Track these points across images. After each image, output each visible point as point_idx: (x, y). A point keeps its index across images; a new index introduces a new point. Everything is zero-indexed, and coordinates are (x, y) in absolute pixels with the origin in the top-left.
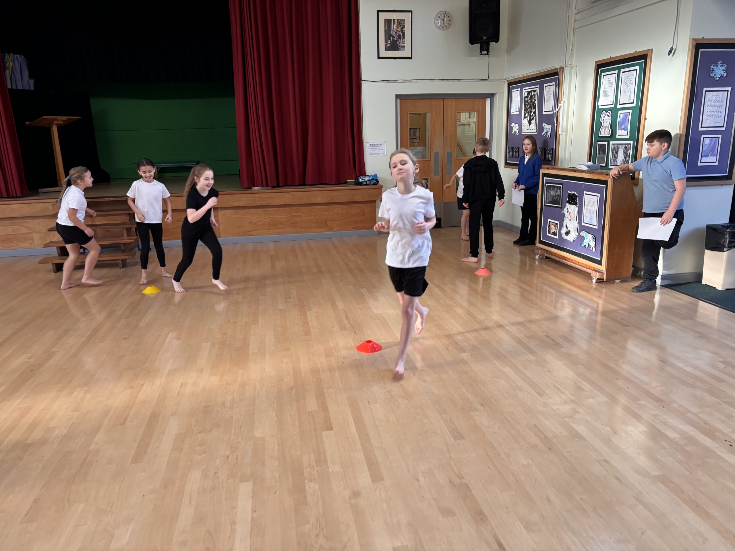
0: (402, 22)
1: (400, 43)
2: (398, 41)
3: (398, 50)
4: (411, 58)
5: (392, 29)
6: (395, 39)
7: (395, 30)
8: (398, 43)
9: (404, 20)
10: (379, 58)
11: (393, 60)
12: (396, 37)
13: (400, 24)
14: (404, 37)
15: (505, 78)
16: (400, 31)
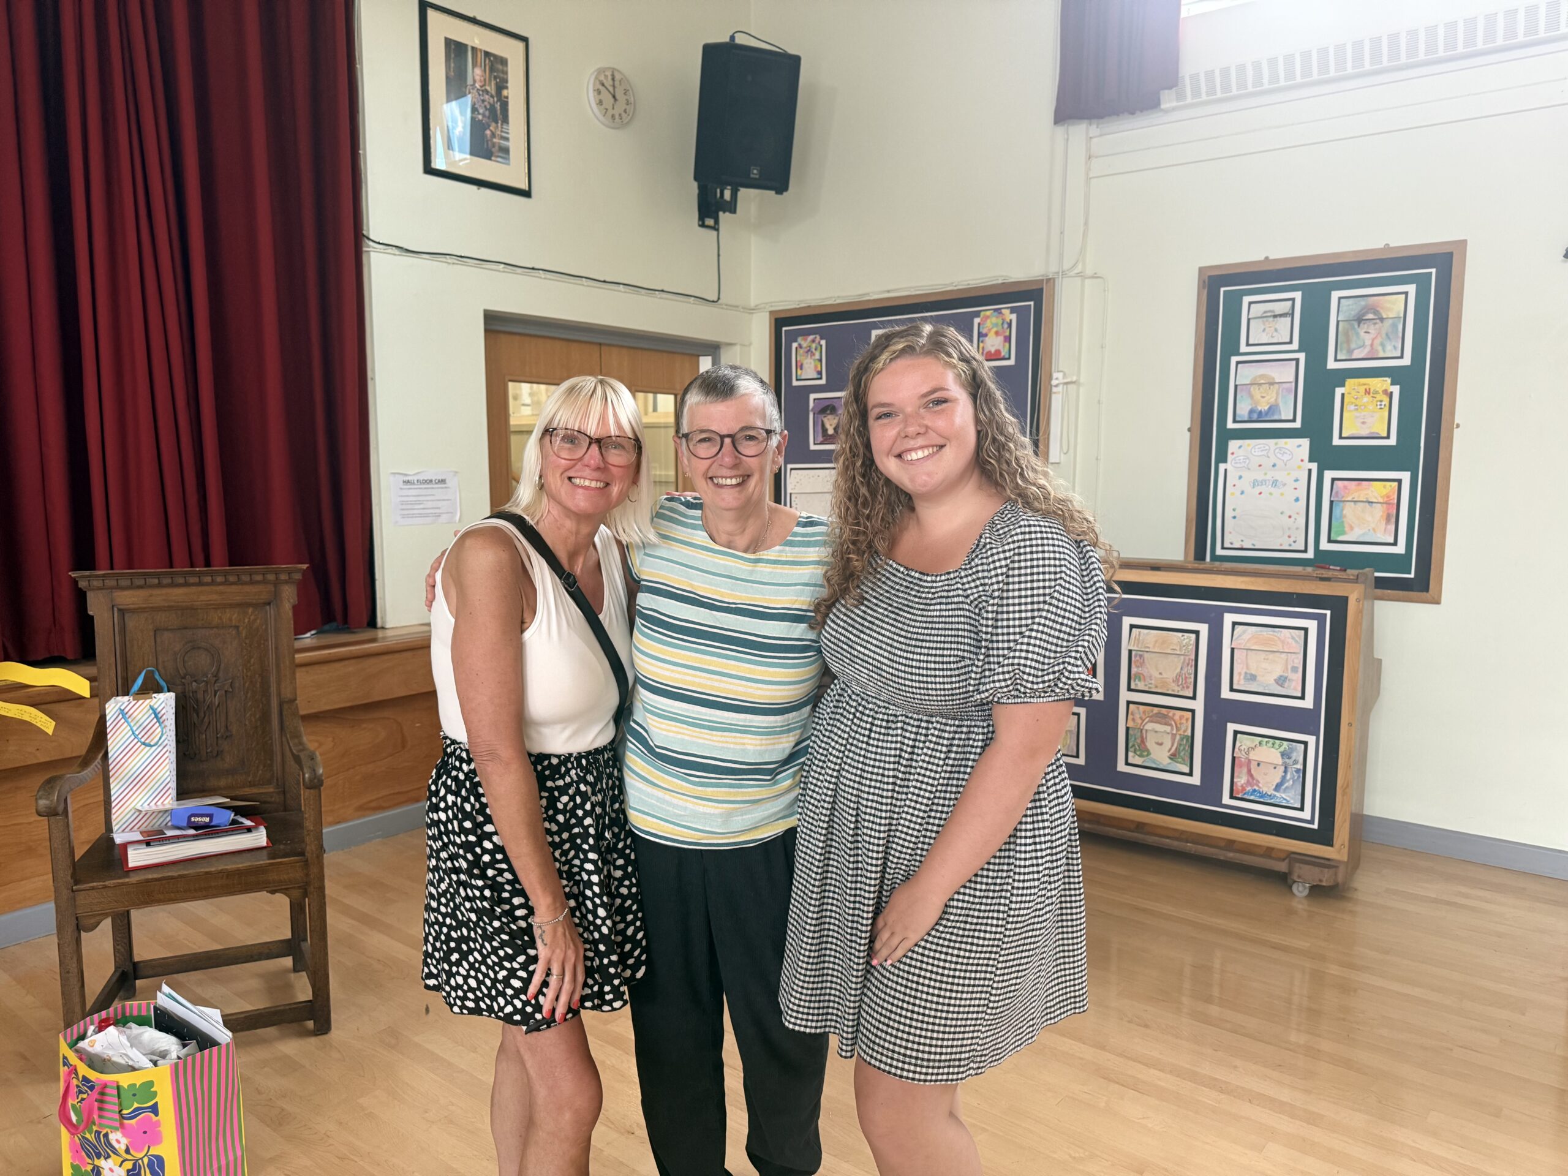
0: (500, 67)
1: (493, 135)
2: (489, 126)
3: (490, 159)
4: (527, 194)
5: (470, 81)
6: (480, 117)
7: (477, 85)
8: (488, 132)
9: (504, 62)
10: (429, 170)
11: (474, 188)
12: (481, 111)
13: (492, 70)
14: (506, 120)
15: (752, 304)
16: (493, 92)
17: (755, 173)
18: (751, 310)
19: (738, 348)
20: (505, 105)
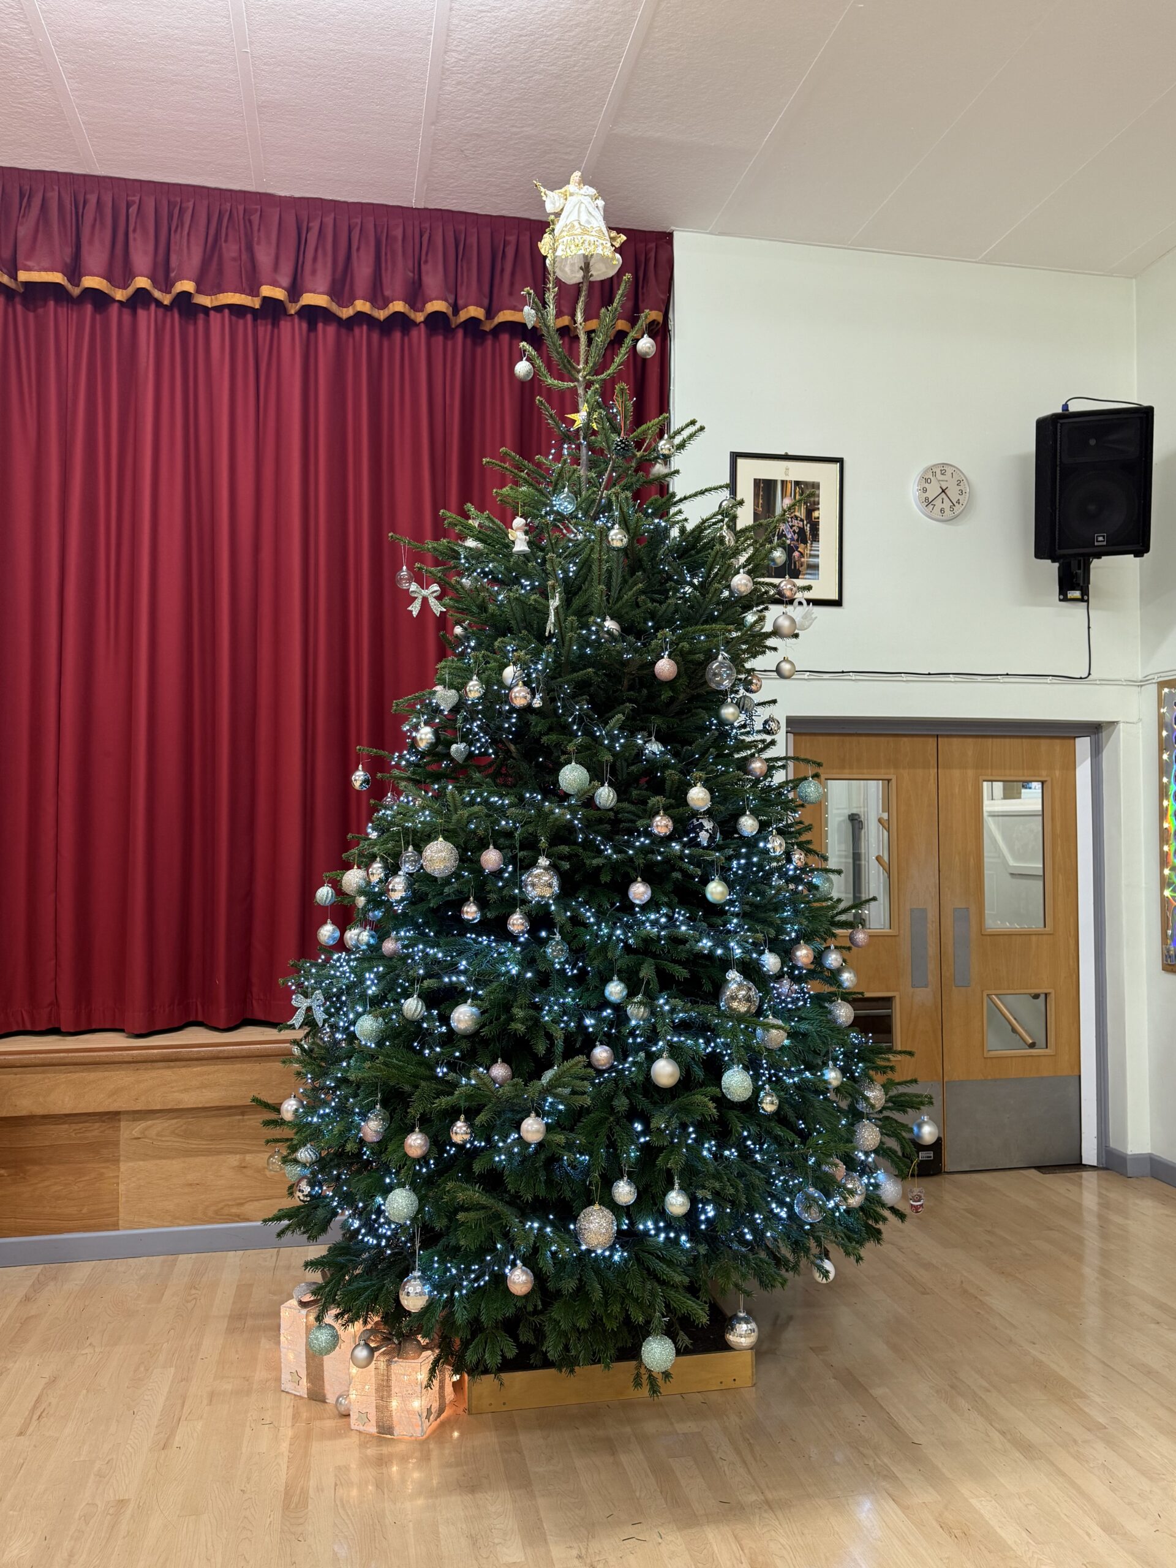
0: (811, 492)
1: (802, 555)
2: (797, 548)
3: (798, 577)
4: (838, 603)
5: (778, 511)
6: (788, 542)
7: (786, 514)
8: (797, 554)
9: (816, 486)
12: (789, 536)
13: (802, 496)
15: (1140, 678)
16: (803, 517)
17: (1100, 540)
18: (1141, 684)
20: (815, 526)
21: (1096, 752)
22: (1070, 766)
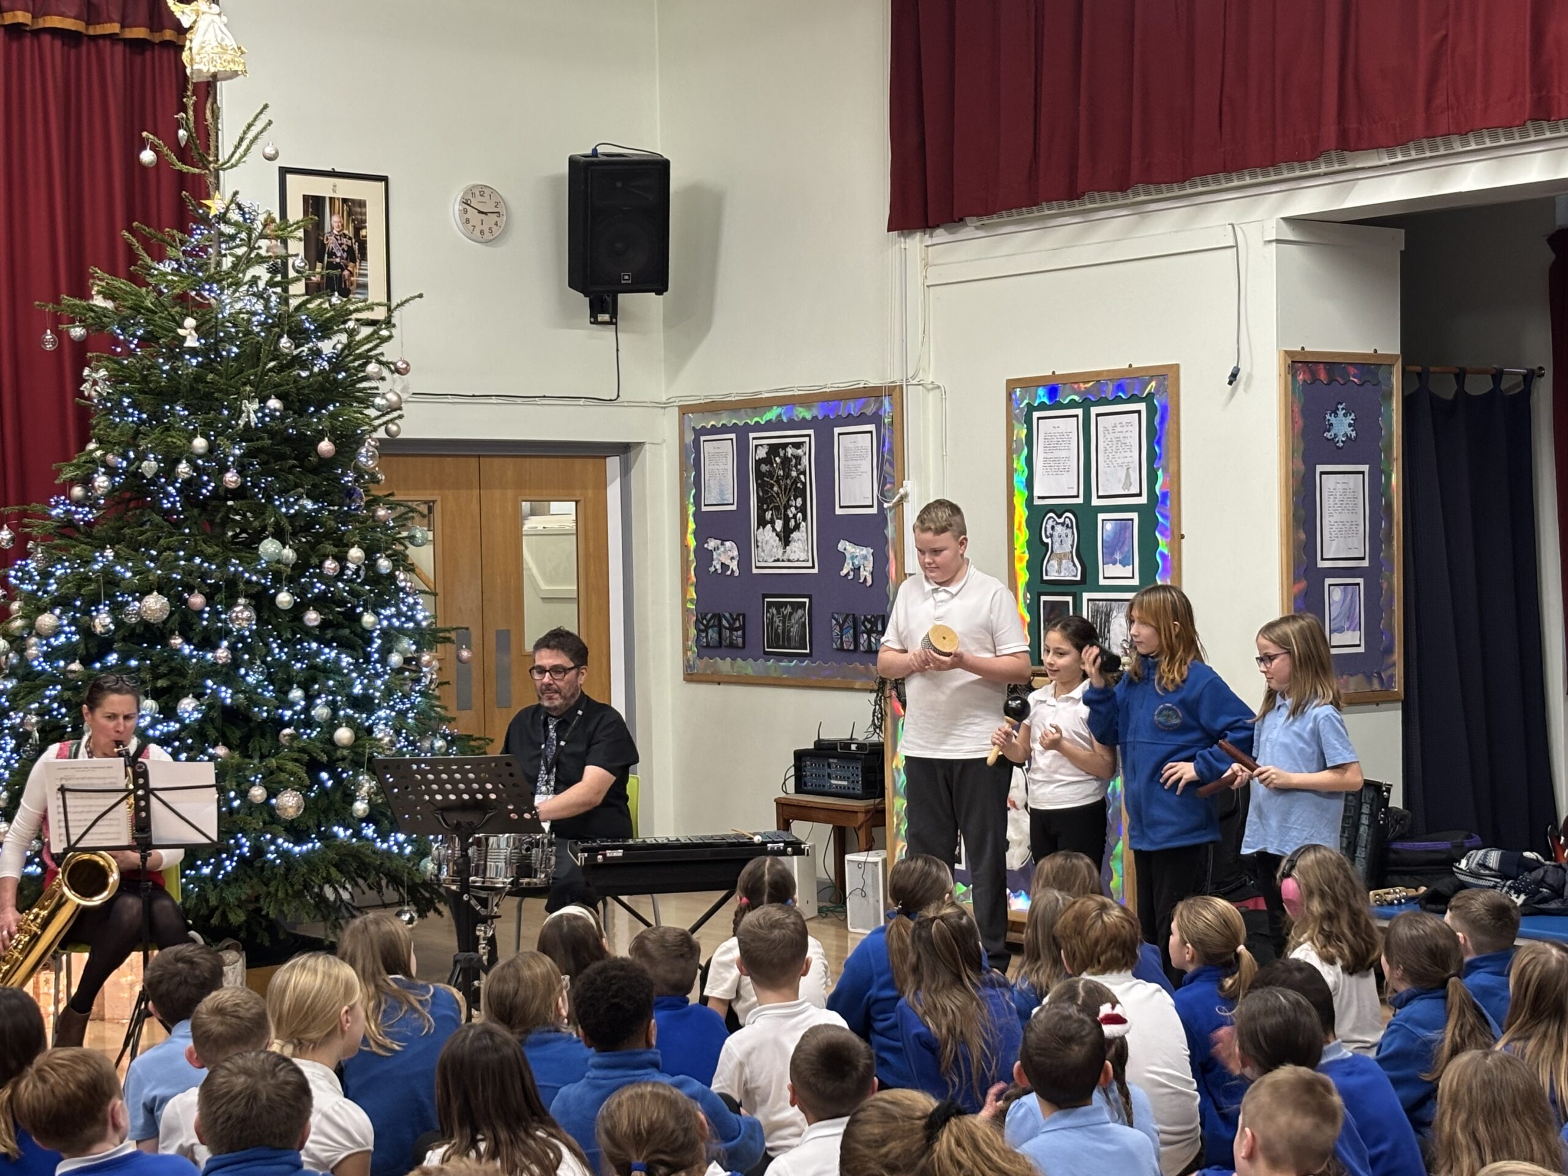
0: (358, 210)
1: (351, 274)
2: (347, 266)
5: (327, 229)
6: (338, 260)
7: (335, 232)
8: (346, 272)
9: (362, 204)
12: (339, 254)
15: (664, 400)
16: (351, 235)
17: (626, 278)
18: (665, 406)
19: (647, 446)
21: (625, 471)
22: (602, 485)
